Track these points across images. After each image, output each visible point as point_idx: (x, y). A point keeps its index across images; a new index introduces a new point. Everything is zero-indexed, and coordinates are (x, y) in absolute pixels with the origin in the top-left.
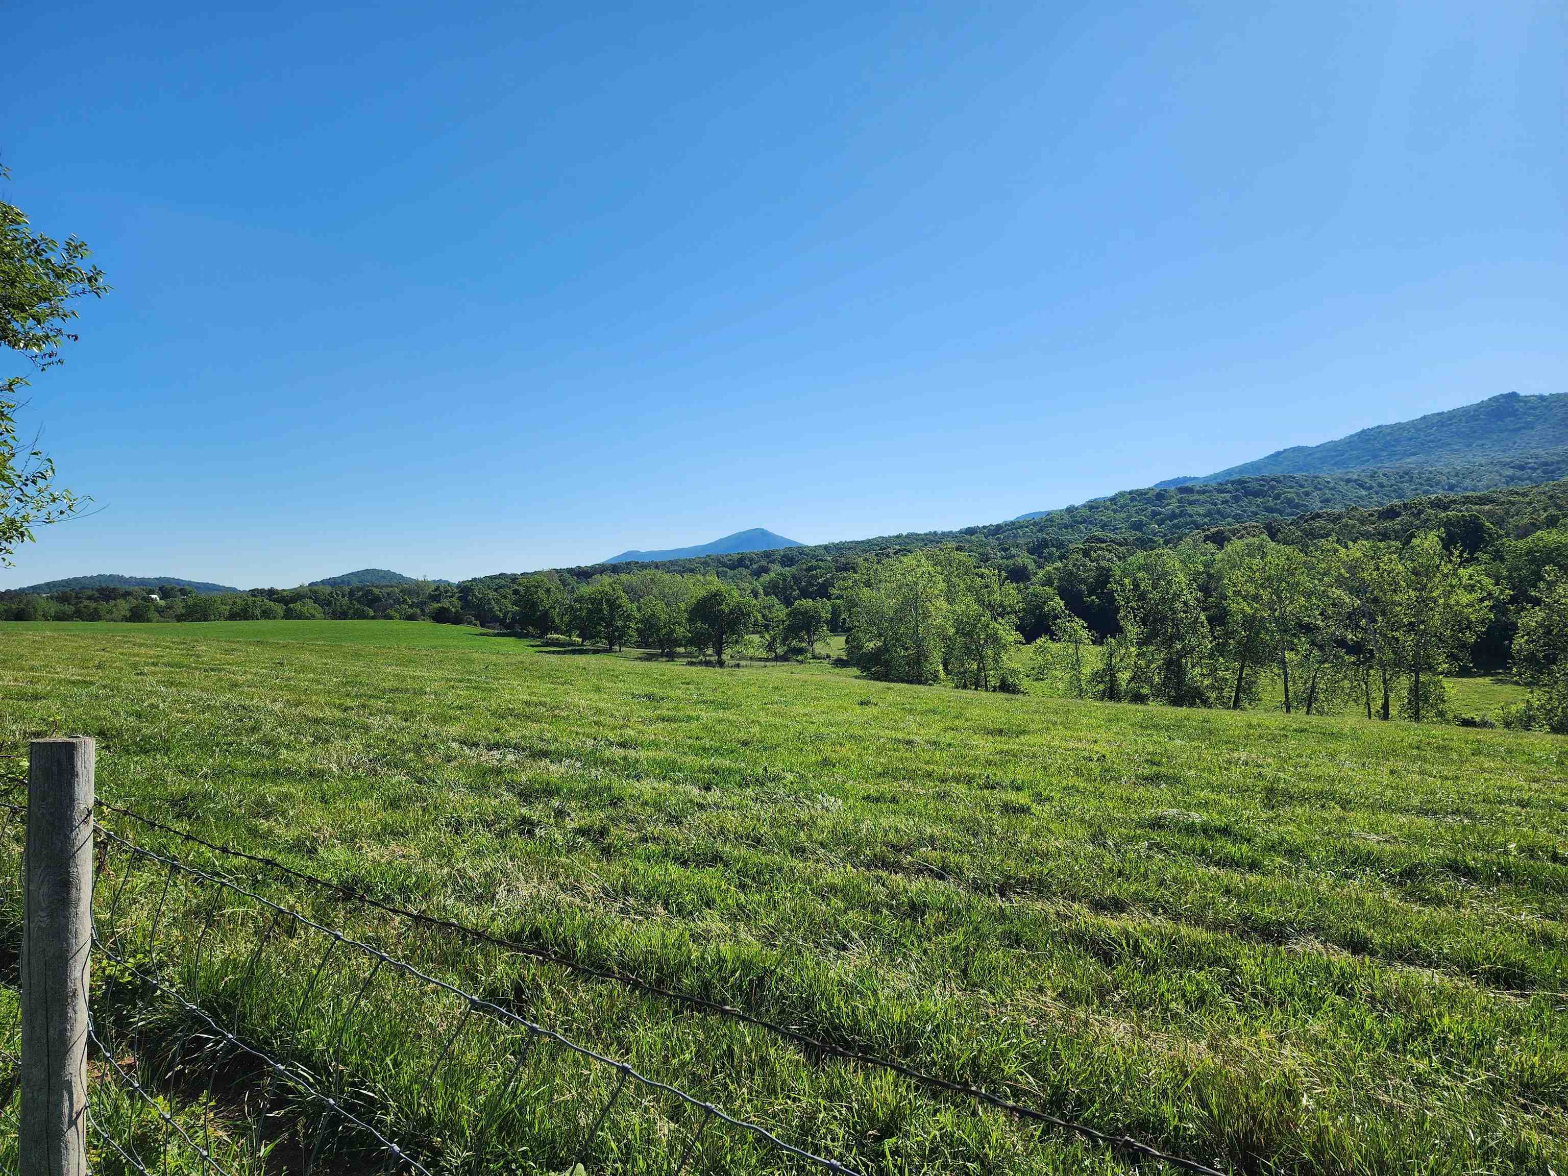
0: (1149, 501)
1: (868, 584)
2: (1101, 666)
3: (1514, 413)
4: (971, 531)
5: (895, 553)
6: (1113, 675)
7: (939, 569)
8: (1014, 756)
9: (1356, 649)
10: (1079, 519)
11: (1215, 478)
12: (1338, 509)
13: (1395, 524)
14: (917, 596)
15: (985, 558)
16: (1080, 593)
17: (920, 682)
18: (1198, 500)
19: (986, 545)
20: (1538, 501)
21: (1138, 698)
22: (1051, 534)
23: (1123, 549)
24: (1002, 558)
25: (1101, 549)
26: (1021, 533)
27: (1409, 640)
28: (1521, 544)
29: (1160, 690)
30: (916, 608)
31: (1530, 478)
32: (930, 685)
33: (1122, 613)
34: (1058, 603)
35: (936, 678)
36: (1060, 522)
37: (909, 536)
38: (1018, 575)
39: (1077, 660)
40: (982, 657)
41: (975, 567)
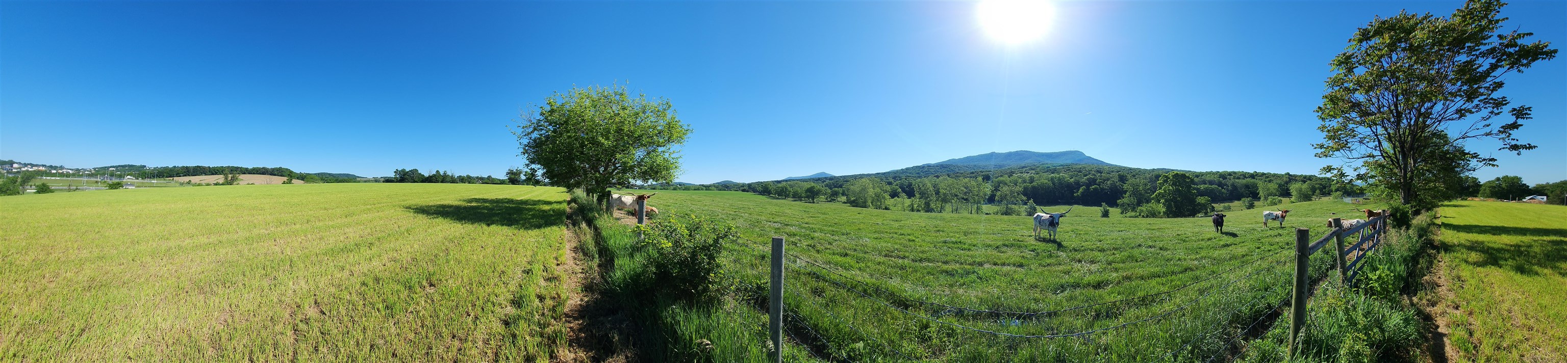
0: (921, 168)
2: (910, 204)
3: (994, 156)
6: (913, 206)
9: (966, 200)
11: (936, 164)
12: (963, 172)
13: (974, 175)
18: (933, 168)
21: (919, 211)
23: (915, 179)
25: (910, 178)
27: (976, 198)
29: (924, 209)
31: (996, 168)
33: (915, 193)
39: (905, 203)
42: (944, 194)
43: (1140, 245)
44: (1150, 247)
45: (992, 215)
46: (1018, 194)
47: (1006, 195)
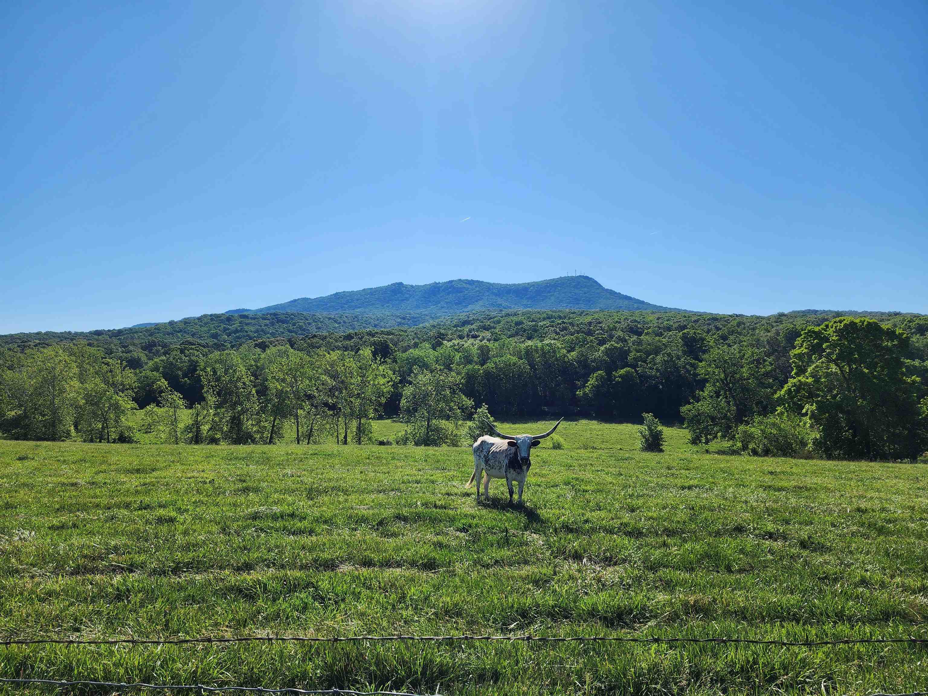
0: (222, 321)
1: (11, 368)
2: (191, 422)
3: (402, 292)
4: (98, 333)
5: (35, 346)
6: (198, 428)
7: (73, 358)
8: (154, 485)
9: (333, 407)
10: (178, 330)
11: (261, 311)
12: (325, 333)
13: (351, 343)
14: (54, 378)
15: (110, 352)
16: (177, 376)
17: (54, 439)
18: (251, 323)
19: (110, 343)
20: (411, 335)
21: (214, 441)
22: (157, 338)
23: (206, 350)
24: (123, 352)
25: (192, 349)
26: (137, 336)
27: (357, 402)
28: (404, 355)
29: (227, 435)
30: (53, 387)
31: (407, 324)
32: (63, 441)
33: (205, 389)
34: (163, 383)
35: (68, 435)
36: (165, 330)
37: (47, 333)
38: (134, 364)
39: (175, 419)
40: (106, 420)
41: (102, 358)
42: (280, 394)
43: (739, 529)
44: (771, 536)
45: (394, 445)
46: (453, 392)
47: (427, 395)
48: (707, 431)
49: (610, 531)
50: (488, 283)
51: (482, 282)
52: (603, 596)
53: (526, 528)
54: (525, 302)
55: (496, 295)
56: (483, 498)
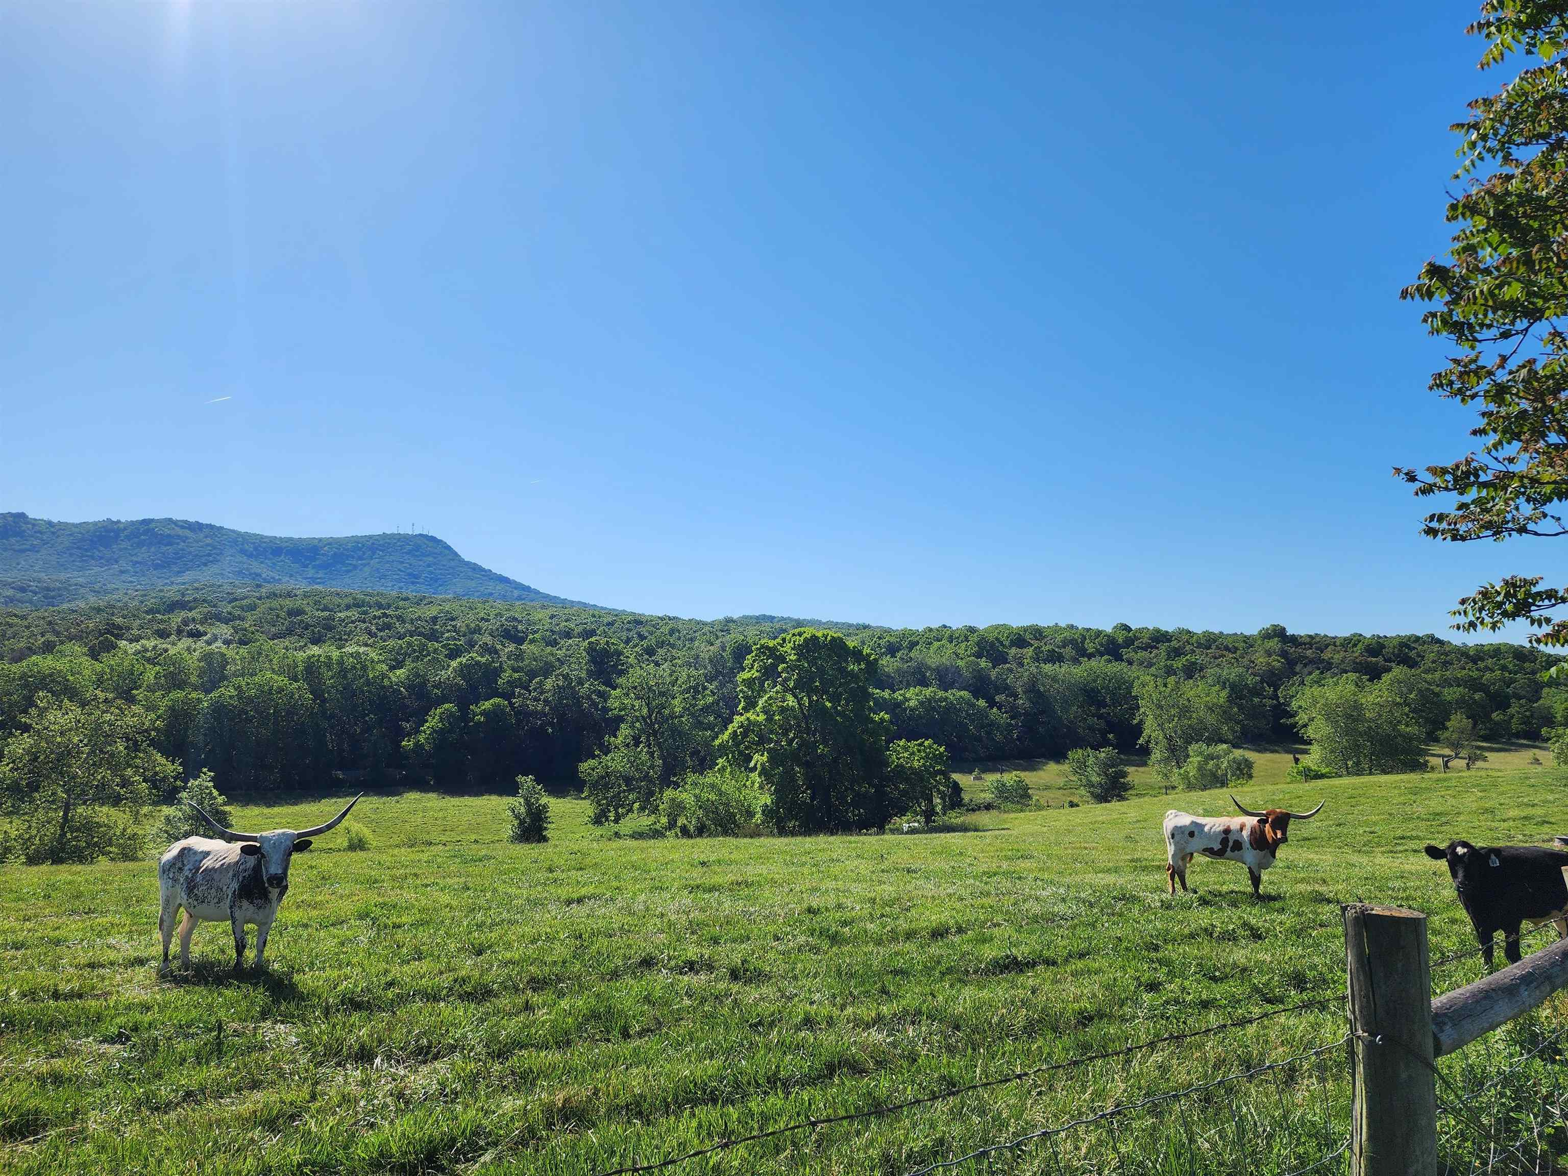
3: (20, 534)
20: (37, 626)
28: (15, 668)
31: (31, 602)
46: (134, 747)
47: (67, 754)
48: (618, 802)
49: (433, 997)
50: (233, 531)
51: (221, 528)
52: (405, 1124)
53: (264, 1015)
54: (311, 572)
55: (250, 556)
56: (175, 964)
